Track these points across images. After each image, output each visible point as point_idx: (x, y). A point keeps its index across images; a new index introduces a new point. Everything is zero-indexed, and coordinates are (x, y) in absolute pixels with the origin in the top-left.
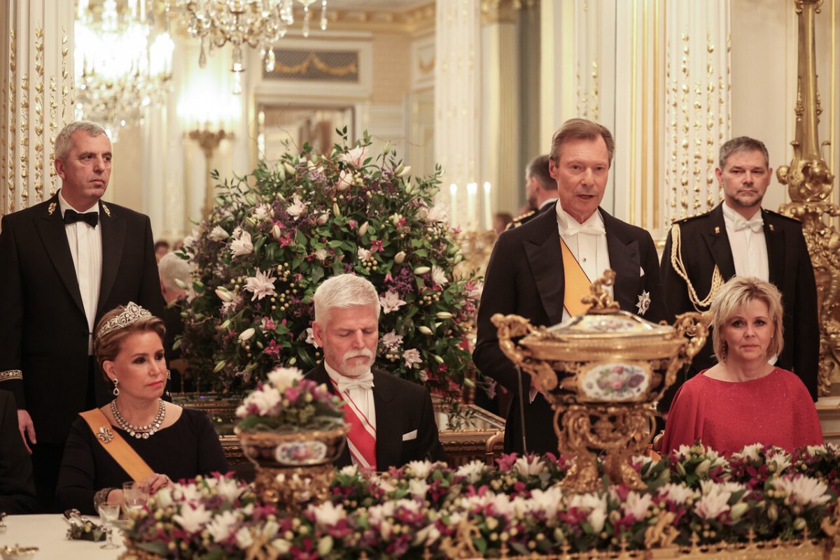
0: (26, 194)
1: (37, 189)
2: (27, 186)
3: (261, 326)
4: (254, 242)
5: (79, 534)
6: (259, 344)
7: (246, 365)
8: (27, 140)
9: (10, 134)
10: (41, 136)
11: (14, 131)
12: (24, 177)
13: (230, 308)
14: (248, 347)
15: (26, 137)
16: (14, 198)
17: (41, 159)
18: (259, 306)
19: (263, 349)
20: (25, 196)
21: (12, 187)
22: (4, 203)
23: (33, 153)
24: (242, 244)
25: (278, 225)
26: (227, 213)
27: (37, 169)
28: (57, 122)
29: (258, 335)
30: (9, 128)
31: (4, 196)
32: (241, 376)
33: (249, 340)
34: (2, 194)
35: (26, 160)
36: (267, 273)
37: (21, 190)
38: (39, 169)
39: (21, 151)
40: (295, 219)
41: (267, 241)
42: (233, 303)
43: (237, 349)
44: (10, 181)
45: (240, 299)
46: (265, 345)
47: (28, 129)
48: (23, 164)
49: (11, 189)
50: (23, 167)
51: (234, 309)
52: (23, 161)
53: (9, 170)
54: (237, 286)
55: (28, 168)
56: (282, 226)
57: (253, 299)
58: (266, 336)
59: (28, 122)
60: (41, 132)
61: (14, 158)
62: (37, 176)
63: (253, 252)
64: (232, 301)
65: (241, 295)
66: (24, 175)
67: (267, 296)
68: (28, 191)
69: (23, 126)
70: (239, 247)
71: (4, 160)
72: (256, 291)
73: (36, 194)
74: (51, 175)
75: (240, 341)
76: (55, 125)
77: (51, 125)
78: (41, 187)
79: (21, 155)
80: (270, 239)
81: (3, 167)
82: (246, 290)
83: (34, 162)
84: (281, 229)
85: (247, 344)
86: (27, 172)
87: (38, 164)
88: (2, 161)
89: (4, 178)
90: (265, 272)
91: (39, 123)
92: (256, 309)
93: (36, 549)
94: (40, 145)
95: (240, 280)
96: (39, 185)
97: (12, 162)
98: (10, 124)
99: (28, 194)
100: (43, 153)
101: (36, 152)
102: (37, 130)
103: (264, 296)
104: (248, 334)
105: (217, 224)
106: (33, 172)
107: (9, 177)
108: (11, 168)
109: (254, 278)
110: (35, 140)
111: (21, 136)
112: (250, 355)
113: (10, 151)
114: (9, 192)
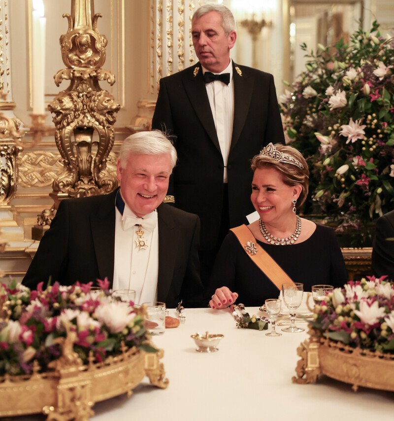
0: (171, 60)
1: (179, 56)
2: (172, 54)
3: (353, 163)
4: (348, 97)
5: (247, 324)
6: (353, 177)
7: (340, 193)
8: (171, 17)
9: (158, 13)
10: (182, 14)
11: (161, 11)
12: (169, 47)
13: (328, 149)
14: (343, 180)
15: (171, 15)
16: (161, 64)
17: (182, 33)
18: (352, 148)
19: (355, 181)
20: (170, 62)
21: (160, 55)
22: (153, 68)
23: (177, 28)
24: (337, 99)
25: (368, 84)
26: (315, 77)
27: (179, 41)
28: (194, 4)
29: (351, 170)
30: (157, 9)
31: (153, 62)
32: (337, 202)
33: (344, 174)
34: (151, 60)
35: (171, 34)
36: (358, 121)
37: (167, 58)
38: (181, 41)
39: (167, 27)
40: (381, 79)
41: (358, 98)
42: (329, 145)
43: (334, 181)
44: (158, 51)
45: (335, 142)
46: (357, 178)
47: (172, 9)
48: (169, 36)
49: (159, 57)
50: (169, 39)
51: (330, 150)
52: (168, 34)
53: (158, 42)
54: (333, 132)
55: (172, 39)
56: (371, 85)
57: (347, 142)
58: (357, 170)
59: (172, 3)
60: (183, 11)
61: (161, 32)
62: (180, 46)
63: (347, 105)
64: (329, 144)
65: (336, 139)
66: (169, 45)
67: (358, 139)
68: (173, 58)
69: (168, 7)
70: (336, 102)
71: (153, 33)
72: (350, 136)
73: (179, 60)
74: (190, 46)
75: (336, 175)
76: (193, 6)
77: (190, 6)
78: (183, 55)
79: (167, 30)
80: (362, 95)
81: (152, 39)
82: (342, 135)
83: (178, 35)
84: (370, 87)
85: (341, 177)
86: (172, 43)
87: (180, 36)
88: (151, 35)
89: (153, 47)
90: (357, 121)
91: (181, 4)
92: (349, 150)
93: (221, 336)
94: (182, 21)
95: (335, 127)
96: (180, 53)
97: (159, 35)
98: (158, 5)
99: (173, 60)
100: (184, 28)
101: (178, 27)
102: (179, 10)
103: (356, 139)
104: (343, 169)
105: (307, 85)
106: (177, 43)
107: (157, 47)
108: (159, 40)
109: (348, 126)
110: (178, 18)
111: (167, 16)
112: (343, 186)
113: (158, 27)
114: (158, 59)
